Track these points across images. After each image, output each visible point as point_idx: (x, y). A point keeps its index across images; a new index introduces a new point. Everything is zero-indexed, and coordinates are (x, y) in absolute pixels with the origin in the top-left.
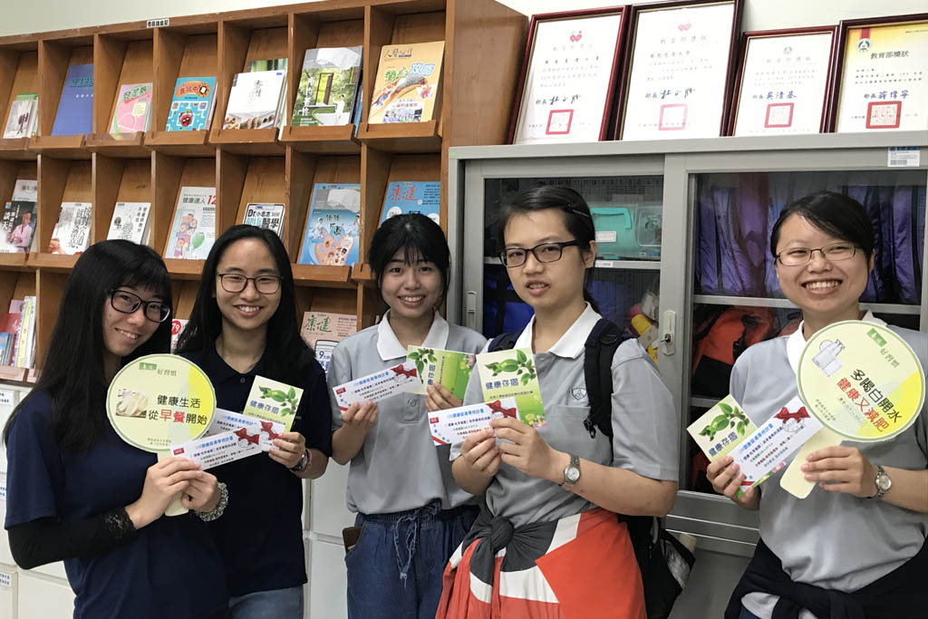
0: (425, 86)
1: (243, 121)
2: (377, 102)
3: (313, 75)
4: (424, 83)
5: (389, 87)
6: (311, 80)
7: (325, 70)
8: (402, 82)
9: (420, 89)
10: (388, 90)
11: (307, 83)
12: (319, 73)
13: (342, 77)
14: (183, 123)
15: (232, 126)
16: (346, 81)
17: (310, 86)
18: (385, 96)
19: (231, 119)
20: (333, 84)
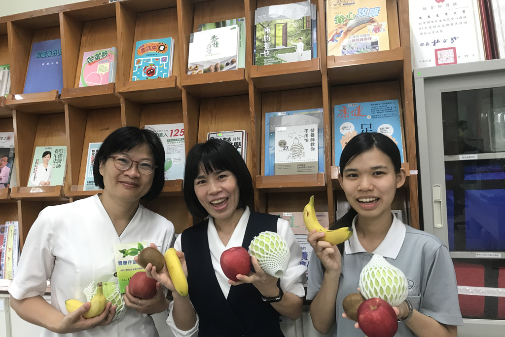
0: (375, 24)
1: (206, 67)
2: (332, 40)
3: (268, 26)
4: (373, 22)
5: (340, 28)
6: (267, 30)
7: (278, 21)
8: (351, 23)
9: (371, 27)
10: (340, 30)
11: (263, 32)
12: (273, 24)
13: (295, 25)
14: (148, 74)
15: (196, 72)
16: (300, 27)
17: (266, 34)
18: (338, 35)
19: (193, 67)
20: (288, 30)
